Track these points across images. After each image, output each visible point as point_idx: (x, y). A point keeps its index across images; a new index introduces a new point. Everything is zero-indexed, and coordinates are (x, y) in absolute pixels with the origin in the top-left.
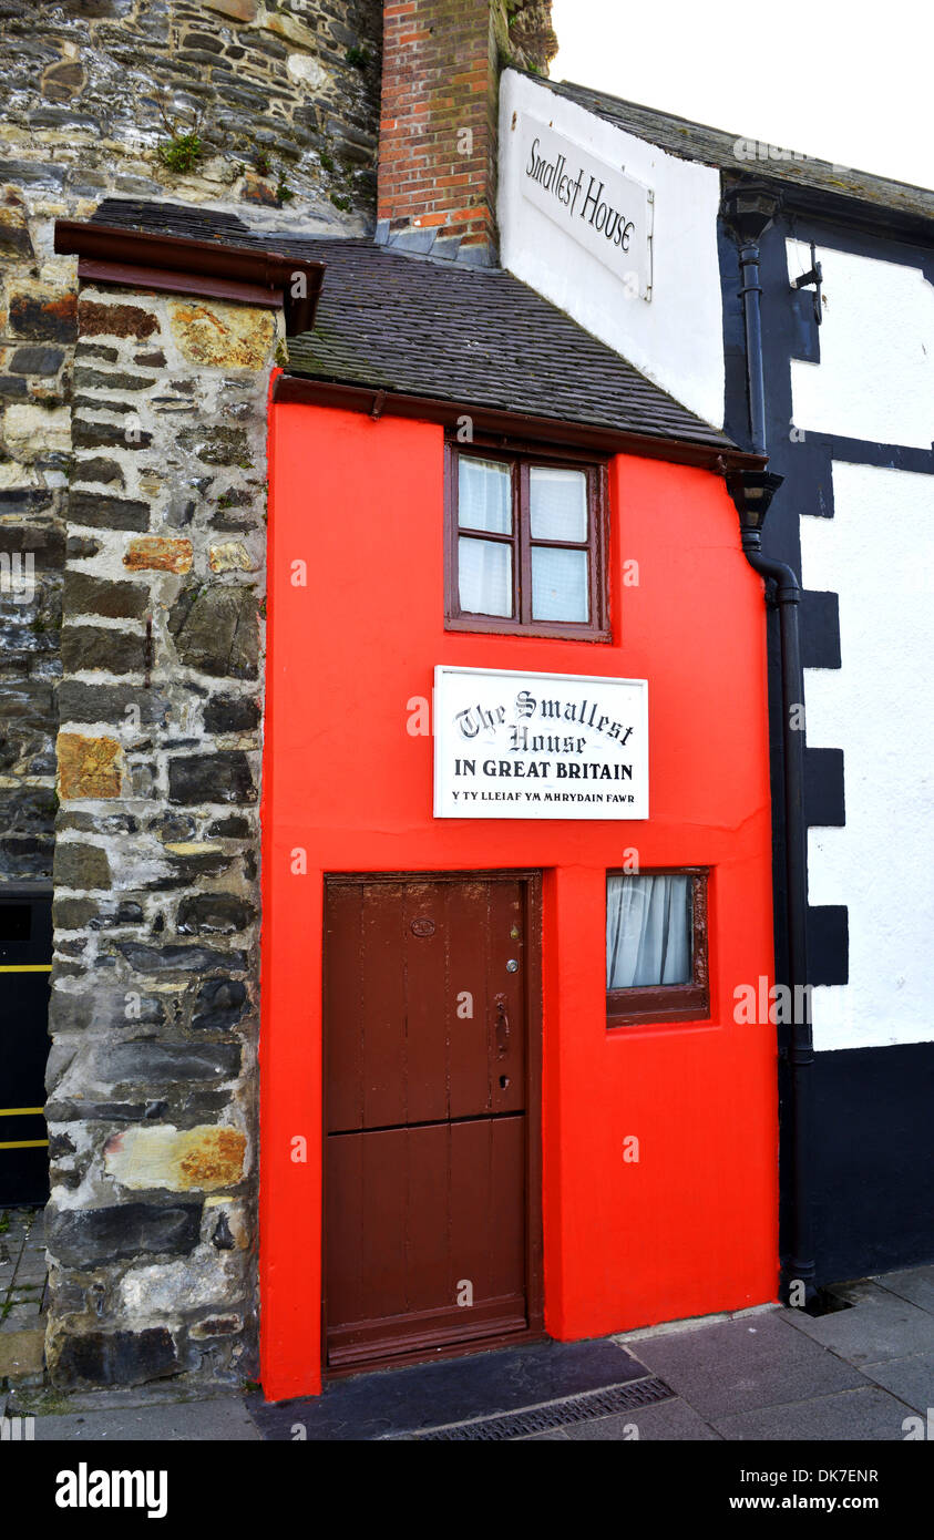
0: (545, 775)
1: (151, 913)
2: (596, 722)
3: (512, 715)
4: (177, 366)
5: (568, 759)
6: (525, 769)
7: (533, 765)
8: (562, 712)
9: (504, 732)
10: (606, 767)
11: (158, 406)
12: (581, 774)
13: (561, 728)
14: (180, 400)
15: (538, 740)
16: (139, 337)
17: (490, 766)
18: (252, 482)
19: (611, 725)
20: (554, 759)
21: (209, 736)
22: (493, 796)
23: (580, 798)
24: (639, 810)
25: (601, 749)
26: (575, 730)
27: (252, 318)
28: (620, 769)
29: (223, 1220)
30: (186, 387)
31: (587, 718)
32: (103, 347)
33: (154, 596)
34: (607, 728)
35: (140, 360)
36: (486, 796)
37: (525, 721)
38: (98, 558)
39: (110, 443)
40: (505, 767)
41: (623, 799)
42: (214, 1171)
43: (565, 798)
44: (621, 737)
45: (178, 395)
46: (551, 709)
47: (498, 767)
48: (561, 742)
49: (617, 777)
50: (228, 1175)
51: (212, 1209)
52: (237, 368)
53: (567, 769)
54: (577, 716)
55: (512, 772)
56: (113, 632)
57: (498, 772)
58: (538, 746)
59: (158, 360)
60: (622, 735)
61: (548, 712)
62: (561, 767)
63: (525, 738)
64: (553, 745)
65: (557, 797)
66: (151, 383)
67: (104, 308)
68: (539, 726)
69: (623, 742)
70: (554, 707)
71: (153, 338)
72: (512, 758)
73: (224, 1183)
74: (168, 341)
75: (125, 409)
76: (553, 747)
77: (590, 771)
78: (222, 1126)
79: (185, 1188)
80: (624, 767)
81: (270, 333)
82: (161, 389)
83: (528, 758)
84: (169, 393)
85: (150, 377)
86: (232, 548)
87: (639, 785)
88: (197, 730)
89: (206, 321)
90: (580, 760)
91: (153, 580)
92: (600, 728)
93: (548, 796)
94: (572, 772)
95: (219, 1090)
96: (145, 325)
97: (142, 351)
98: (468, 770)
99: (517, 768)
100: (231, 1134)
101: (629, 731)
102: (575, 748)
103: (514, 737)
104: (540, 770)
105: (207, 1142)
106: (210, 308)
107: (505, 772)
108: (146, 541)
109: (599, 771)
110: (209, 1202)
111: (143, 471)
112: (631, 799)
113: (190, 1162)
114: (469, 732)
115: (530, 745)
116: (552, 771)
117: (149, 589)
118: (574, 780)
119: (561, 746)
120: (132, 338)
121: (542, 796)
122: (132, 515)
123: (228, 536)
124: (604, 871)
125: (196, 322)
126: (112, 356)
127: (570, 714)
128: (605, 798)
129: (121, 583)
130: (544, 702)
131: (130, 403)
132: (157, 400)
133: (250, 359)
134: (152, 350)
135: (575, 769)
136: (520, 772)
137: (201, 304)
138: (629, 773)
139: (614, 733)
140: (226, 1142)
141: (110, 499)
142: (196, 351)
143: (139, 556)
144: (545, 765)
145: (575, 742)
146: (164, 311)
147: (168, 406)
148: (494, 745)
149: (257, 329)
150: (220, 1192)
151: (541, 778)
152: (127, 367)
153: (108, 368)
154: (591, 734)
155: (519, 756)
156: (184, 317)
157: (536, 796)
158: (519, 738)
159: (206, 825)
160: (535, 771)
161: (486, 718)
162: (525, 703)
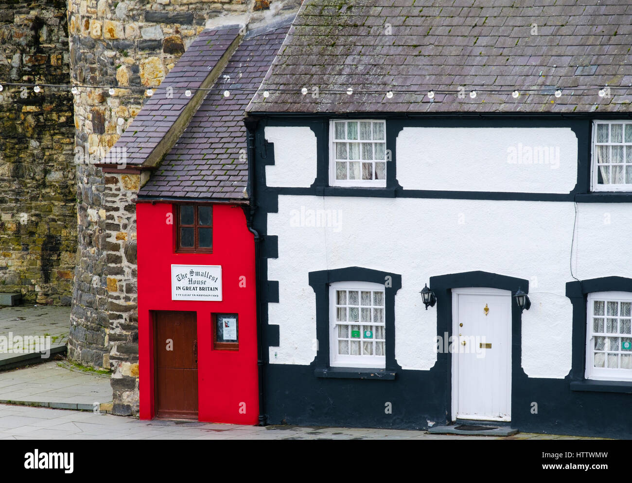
1: (124, 317)
2: (209, 276)
3: (189, 276)
4: (123, 190)
5: (202, 286)
6: (192, 289)
8: (200, 275)
9: (187, 280)
10: (211, 288)
11: (120, 200)
12: (205, 289)
13: (200, 278)
14: (124, 199)
15: (195, 281)
16: (116, 184)
17: (184, 288)
19: (212, 277)
20: (199, 286)
21: (132, 278)
22: (185, 295)
24: (220, 299)
25: (210, 283)
26: (203, 279)
27: (136, 177)
28: (215, 288)
30: (125, 195)
31: (206, 276)
32: (110, 187)
33: (121, 246)
35: (116, 190)
36: (183, 295)
37: (192, 277)
38: (111, 237)
39: (112, 210)
41: (216, 296)
42: (137, 374)
43: (202, 295)
45: (124, 197)
46: (198, 274)
49: (214, 290)
51: (137, 381)
52: (133, 190)
54: (204, 275)
55: (189, 289)
58: (195, 283)
59: (119, 189)
60: (215, 279)
62: (200, 288)
63: (192, 281)
65: (199, 295)
66: (118, 195)
67: (109, 178)
68: (195, 278)
69: (215, 282)
71: (118, 184)
74: (121, 184)
75: (115, 202)
76: (198, 283)
77: (207, 289)
79: (132, 376)
82: (120, 197)
83: (192, 286)
84: (122, 197)
85: (118, 193)
86: (135, 234)
87: (220, 292)
88: (130, 277)
89: (127, 179)
90: (205, 286)
91: (120, 242)
92: (209, 278)
93: (197, 295)
94: (203, 289)
96: (116, 181)
97: (116, 187)
98: (179, 289)
101: (217, 278)
105: (135, 367)
106: (128, 175)
107: (187, 289)
108: (119, 233)
109: (209, 289)
111: (118, 217)
112: (218, 296)
113: (133, 371)
114: (179, 279)
115: (193, 283)
116: (198, 289)
117: (120, 244)
118: (204, 291)
119: (200, 283)
120: (114, 185)
122: (117, 227)
123: (134, 231)
124: (210, 313)
125: (125, 179)
126: (111, 189)
127: (202, 275)
128: (211, 296)
129: (115, 243)
130: (196, 272)
131: (115, 200)
133: (136, 187)
134: (118, 187)
137: (126, 174)
138: (217, 290)
139: (213, 279)
141: (113, 224)
142: (126, 187)
143: (118, 237)
144: (196, 287)
145: (204, 282)
146: (120, 177)
147: (122, 200)
148: (185, 283)
149: (137, 179)
150: (138, 378)
151: (196, 291)
152: (114, 192)
153: (111, 192)
154: (207, 280)
155: (190, 285)
156: (123, 178)
157: (195, 295)
158: (190, 281)
159: (133, 299)
160: (194, 289)
161: (183, 276)
162: (192, 272)
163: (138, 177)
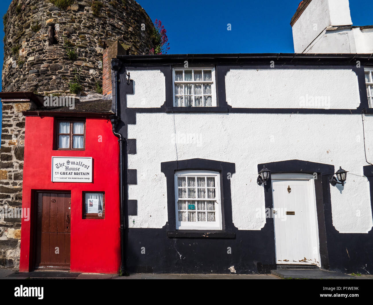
0: (72, 174)
1: (11, 197)
2: (82, 165)
3: (66, 164)
4: (16, 113)
5: (76, 172)
6: (68, 173)
7: (70, 173)
8: (75, 164)
9: (64, 167)
10: (84, 173)
12: (79, 174)
13: (75, 166)
16: (11, 110)
17: (61, 173)
20: (73, 172)
21: (19, 170)
22: (62, 178)
23: (79, 178)
24: (90, 181)
25: (83, 170)
26: (78, 167)
30: (17, 116)
31: (80, 164)
34: (84, 166)
37: (68, 165)
38: (5, 144)
39: (7, 127)
40: (64, 173)
41: (87, 179)
43: (76, 178)
44: (87, 168)
45: (16, 118)
46: (73, 163)
47: (63, 173)
48: (75, 169)
49: (86, 175)
54: (78, 164)
55: (66, 174)
56: (7, 155)
57: (63, 174)
58: (71, 169)
59: (13, 113)
60: (87, 167)
61: (72, 164)
62: (75, 173)
64: (73, 169)
65: (74, 178)
66: (12, 116)
67: (6, 106)
68: (70, 166)
69: (87, 169)
70: (74, 163)
71: (13, 110)
72: (65, 172)
74: (15, 110)
76: (73, 170)
77: (81, 174)
80: (88, 173)
81: (29, 105)
82: (14, 117)
83: (68, 172)
87: (90, 176)
90: (79, 172)
91: (12, 146)
92: (83, 166)
93: (72, 178)
96: (12, 108)
97: (11, 112)
98: (57, 174)
99: (66, 173)
101: (89, 167)
102: (78, 170)
103: (66, 168)
106: (20, 103)
108: (11, 141)
111: (11, 130)
112: (89, 179)
114: (58, 167)
115: (69, 169)
116: (73, 174)
117: (11, 148)
118: (77, 175)
121: (71, 178)
122: (10, 137)
123: (23, 139)
124: (81, 192)
125: (19, 106)
126: (7, 113)
127: (77, 164)
128: (83, 178)
129: (8, 147)
130: (72, 162)
131: (9, 120)
132: (13, 119)
136: (67, 174)
138: (89, 174)
141: (7, 135)
142: (18, 110)
143: (10, 143)
145: (78, 169)
146: (14, 105)
147: (15, 120)
148: (63, 169)
151: (71, 175)
152: (9, 115)
153: (7, 115)
154: (81, 167)
155: (67, 171)
156: (17, 106)
157: (70, 178)
158: (67, 168)
160: (70, 174)
161: (61, 165)
162: (68, 162)
163: (28, 104)
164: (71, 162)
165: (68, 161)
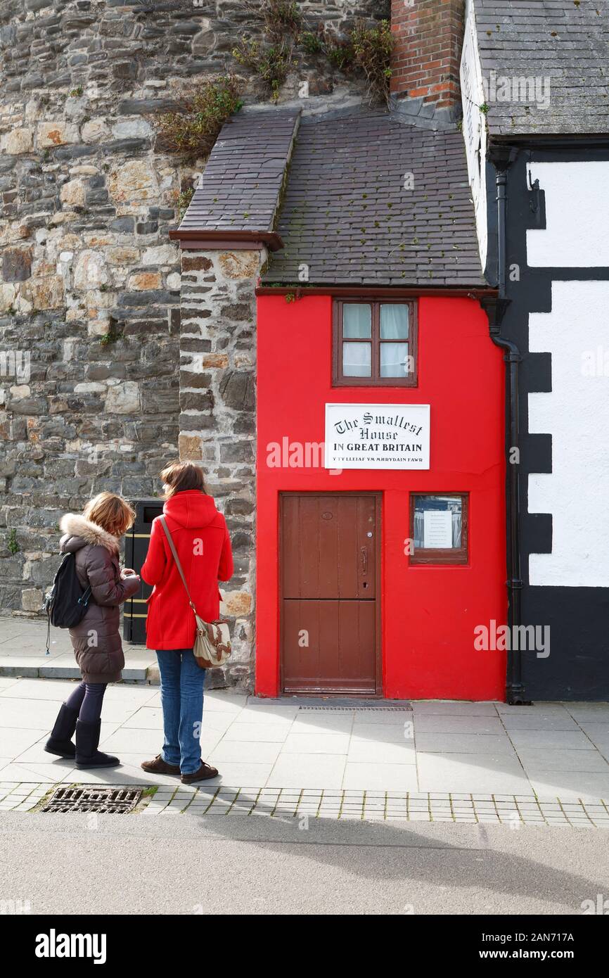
0: (377, 450)
2: (403, 425)
3: (361, 424)
4: (221, 280)
5: (388, 442)
6: (367, 447)
7: (371, 445)
8: (386, 421)
9: (357, 431)
10: (408, 446)
11: (213, 298)
12: (395, 449)
13: (384, 428)
14: (222, 295)
15: (374, 435)
16: (205, 270)
17: (350, 446)
18: (252, 327)
19: (411, 426)
20: (381, 442)
21: (236, 435)
22: (352, 459)
23: (394, 460)
24: (425, 465)
25: (405, 437)
26: (392, 429)
27: (250, 255)
28: (415, 446)
29: (243, 629)
30: (224, 289)
31: (398, 424)
32: (191, 276)
33: (213, 378)
35: (206, 280)
36: (349, 459)
37: (368, 426)
38: (192, 364)
39: (195, 316)
40: (357, 446)
41: (416, 460)
42: (239, 609)
43: (387, 460)
44: (416, 431)
45: (221, 293)
46: (380, 420)
47: (354, 447)
48: (385, 435)
49: (413, 450)
50: (245, 611)
51: (238, 624)
52: (243, 278)
53: (388, 447)
54: (394, 422)
55: (361, 448)
56: (199, 394)
57: (354, 449)
58: (374, 437)
59: (213, 279)
61: (378, 422)
62: (385, 446)
63: (367, 433)
64: (381, 436)
65: (383, 459)
66: (211, 288)
67: (191, 259)
68: (373, 428)
69: (417, 434)
70: (382, 419)
71: (211, 270)
72: (361, 442)
73: (243, 614)
74: (217, 270)
75: (201, 301)
76: (381, 437)
77: (400, 448)
78: (242, 591)
79: (228, 614)
80: (417, 446)
81: (258, 261)
82: (215, 291)
83: (368, 442)
84: (218, 292)
85: (210, 286)
86: (243, 356)
87: (425, 454)
88: (231, 433)
89: (231, 259)
90: (394, 443)
91: (212, 372)
92: (405, 428)
93: (378, 459)
94: (391, 448)
95: (241, 577)
96: (207, 264)
97: (207, 275)
98: (340, 448)
99: (363, 447)
100: (245, 594)
101: (420, 429)
102: (392, 437)
103: (362, 433)
104: (374, 447)
105: (237, 597)
106: (233, 253)
107: (357, 448)
108: (210, 356)
109: (404, 448)
110: (238, 621)
111: (208, 327)
112: (421, 460)
113: (230, 604)
114: (340, 431)
115: (370, 436)
116: (380, 448)
117: (211, 376)
118: (392, 451)
119: (385, 436)
120: (203, 271)
121: (375, 459)
122: (204, 345)
123: (242, 352)
124: (408, 493)
125: (227, 260)
126: (195, 279)
127: (389, 422)
128: (407, 460)
129: (201, 374)
130: (377, 417)
131: (202, 298)
132: (212, 296)
133: (249, 274)
134: (211, 275)
135: (392, 447)
136: (365, 449)
137: (229, 252)
138: (420, 448)
139: (412, 430)
140: (244, 597)
141: (196, 339)
142: (228, 273)
143: (207, 362)
144: (377, 445)
145: (392, 435)
146: (214, 257)
147: (218, 298)
148: (353, 437)
149: (253, 260)
150: (241, 617)
151: (375, 451)
152: (201, 283)
153: (194, 285)
154: (400, 431)
155: (364, 441)
156: (223, 259)
157: (373, 459)
158: (364, 434)
159: (235, 471)
160: (372, 448)
161: (349, 425)
162: (368, 418)
163: (256, 256)
164: (375, 418)
165: (367, 415)
